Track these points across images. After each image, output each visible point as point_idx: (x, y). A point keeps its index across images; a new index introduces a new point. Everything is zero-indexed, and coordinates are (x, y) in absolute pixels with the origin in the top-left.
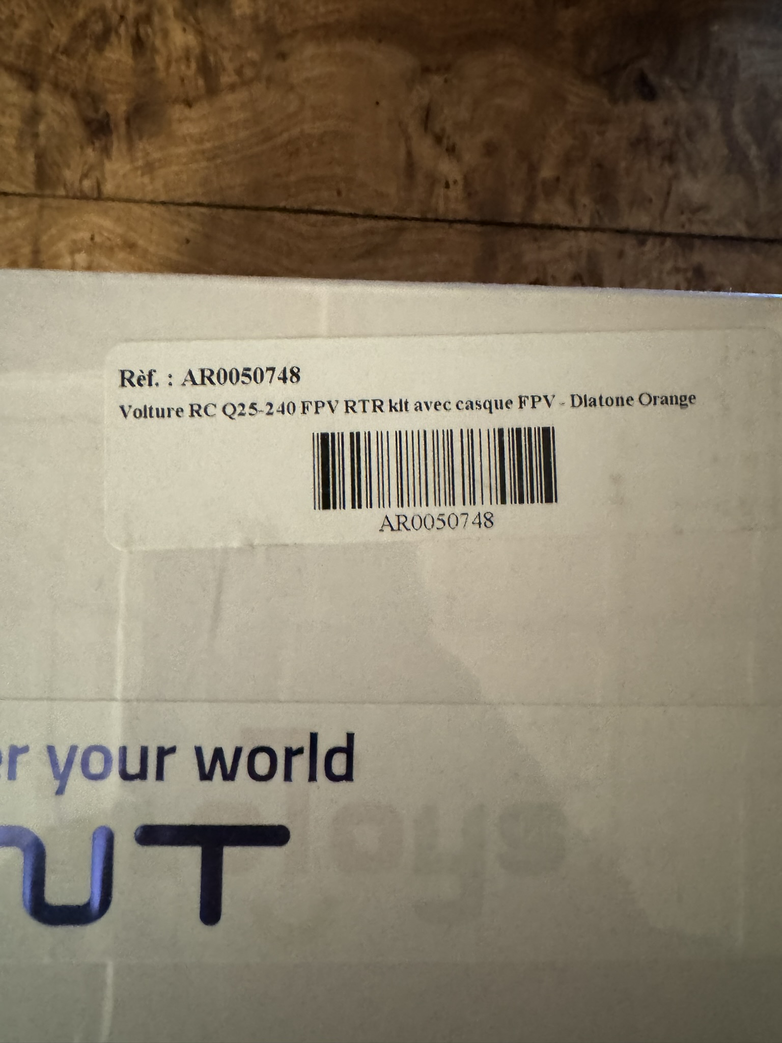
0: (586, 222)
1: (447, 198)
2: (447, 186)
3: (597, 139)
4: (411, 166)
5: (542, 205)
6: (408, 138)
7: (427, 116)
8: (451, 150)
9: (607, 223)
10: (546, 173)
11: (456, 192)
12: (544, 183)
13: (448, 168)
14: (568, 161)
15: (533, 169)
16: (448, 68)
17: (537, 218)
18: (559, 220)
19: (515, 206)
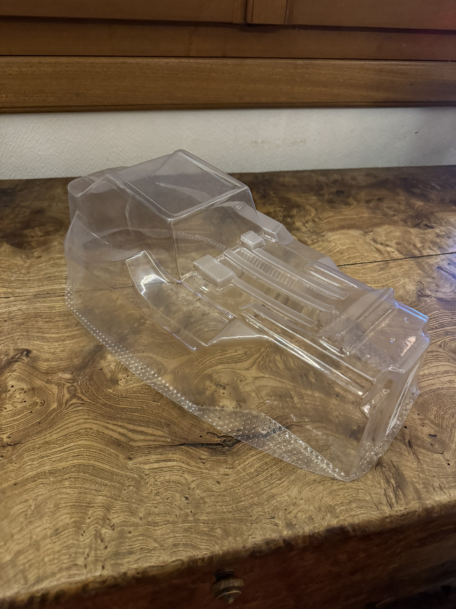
0: (440, 253)
1: (395, 254)
2: (393, 252)
3: (426, 237)
4: (378, 250)
5: (423, 251)
6: (373, 246)
7: (375, 241)
8: (387, 245)
9: (446, 252)
10: (419, 245)
11: (396, 253)
12: (420, 247)
13: (389, 249)
14: (422, 242)
15: (414, 245)
16: (372, 231)
17: (425, 254)
18: (431, 254)
19: (417, 253)
